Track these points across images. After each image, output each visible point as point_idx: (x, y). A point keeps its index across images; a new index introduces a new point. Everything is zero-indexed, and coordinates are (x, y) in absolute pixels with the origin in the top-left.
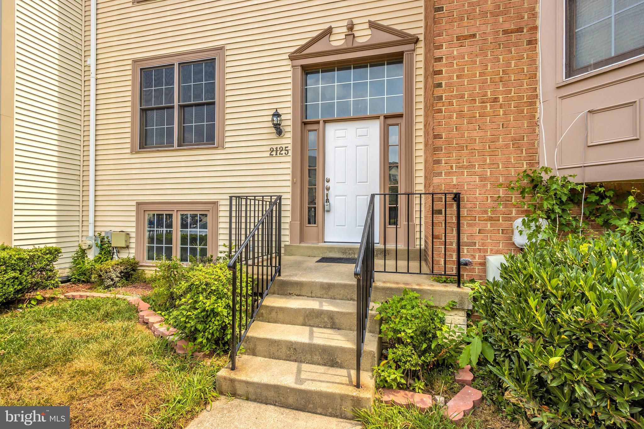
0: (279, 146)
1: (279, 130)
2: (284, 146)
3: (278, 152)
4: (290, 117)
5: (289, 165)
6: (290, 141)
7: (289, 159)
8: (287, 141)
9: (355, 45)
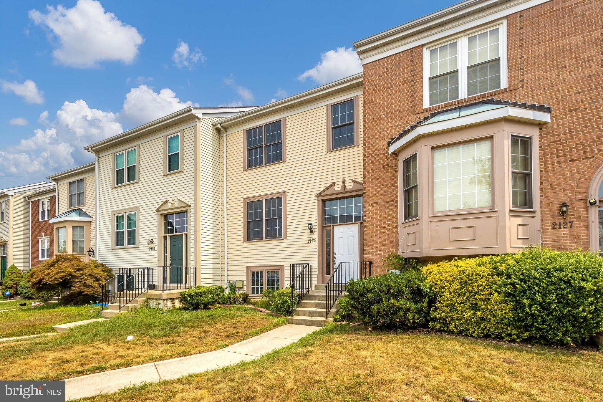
0: (312, 238)
1: (311, 231)
2: (314, 238)
3: (312, 241)
4: (317, 224)
5: (317, 247)
6: (317, 236)
7: (316, 244)
8: (315, 236)
9: (346, 190)
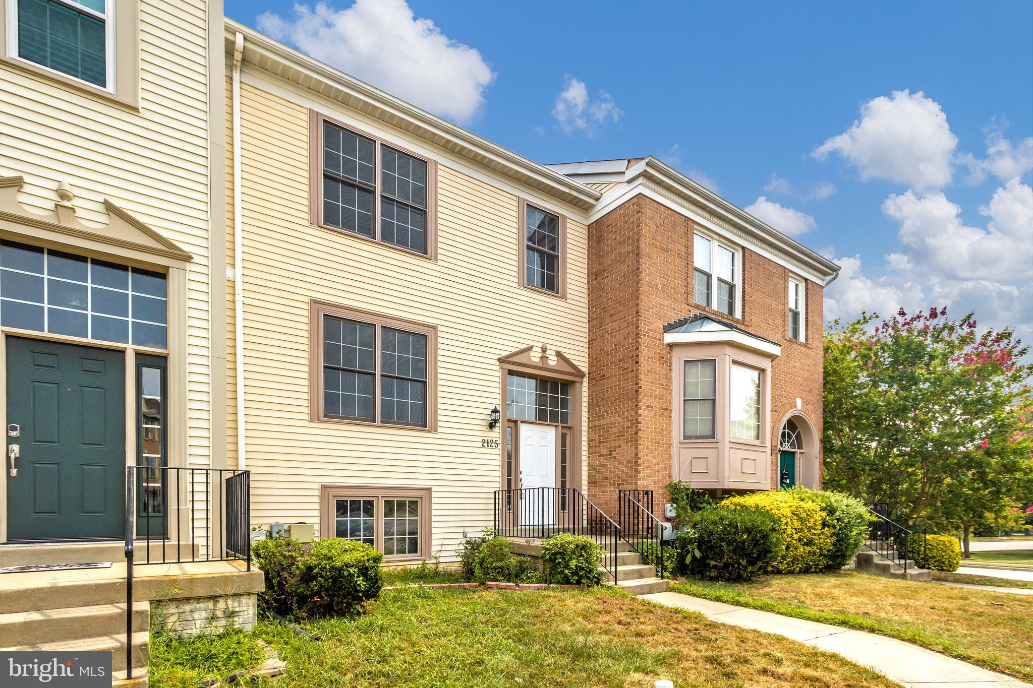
0: (490, 439)
2: (494, 439)
3: (489, 444)
5: (499, 458)
7: (498, 451)
8: (497, 435)
9: (548, 366)
